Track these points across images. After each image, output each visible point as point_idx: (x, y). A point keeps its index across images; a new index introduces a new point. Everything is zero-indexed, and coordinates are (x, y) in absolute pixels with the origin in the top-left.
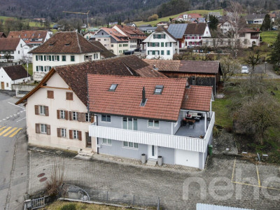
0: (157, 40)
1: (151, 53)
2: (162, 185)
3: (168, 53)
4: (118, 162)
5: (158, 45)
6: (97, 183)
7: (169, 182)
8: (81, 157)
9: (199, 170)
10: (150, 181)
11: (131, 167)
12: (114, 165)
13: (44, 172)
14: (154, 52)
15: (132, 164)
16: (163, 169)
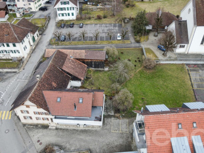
0: (63, 6)
1: (61, 15)
2: (88, 138)
3: (73, 14)
4: (68, 127)
5: (64, 9)
6: (63, 142)
7: (90, 136)
8: (51, 128)
9: (100, 127)
10: (83, 137)
11: (74, 130)
12: (67, 130)
13: (39, 139)
14: (63, 15)
15: (74, 128)
16: (87, 129)
